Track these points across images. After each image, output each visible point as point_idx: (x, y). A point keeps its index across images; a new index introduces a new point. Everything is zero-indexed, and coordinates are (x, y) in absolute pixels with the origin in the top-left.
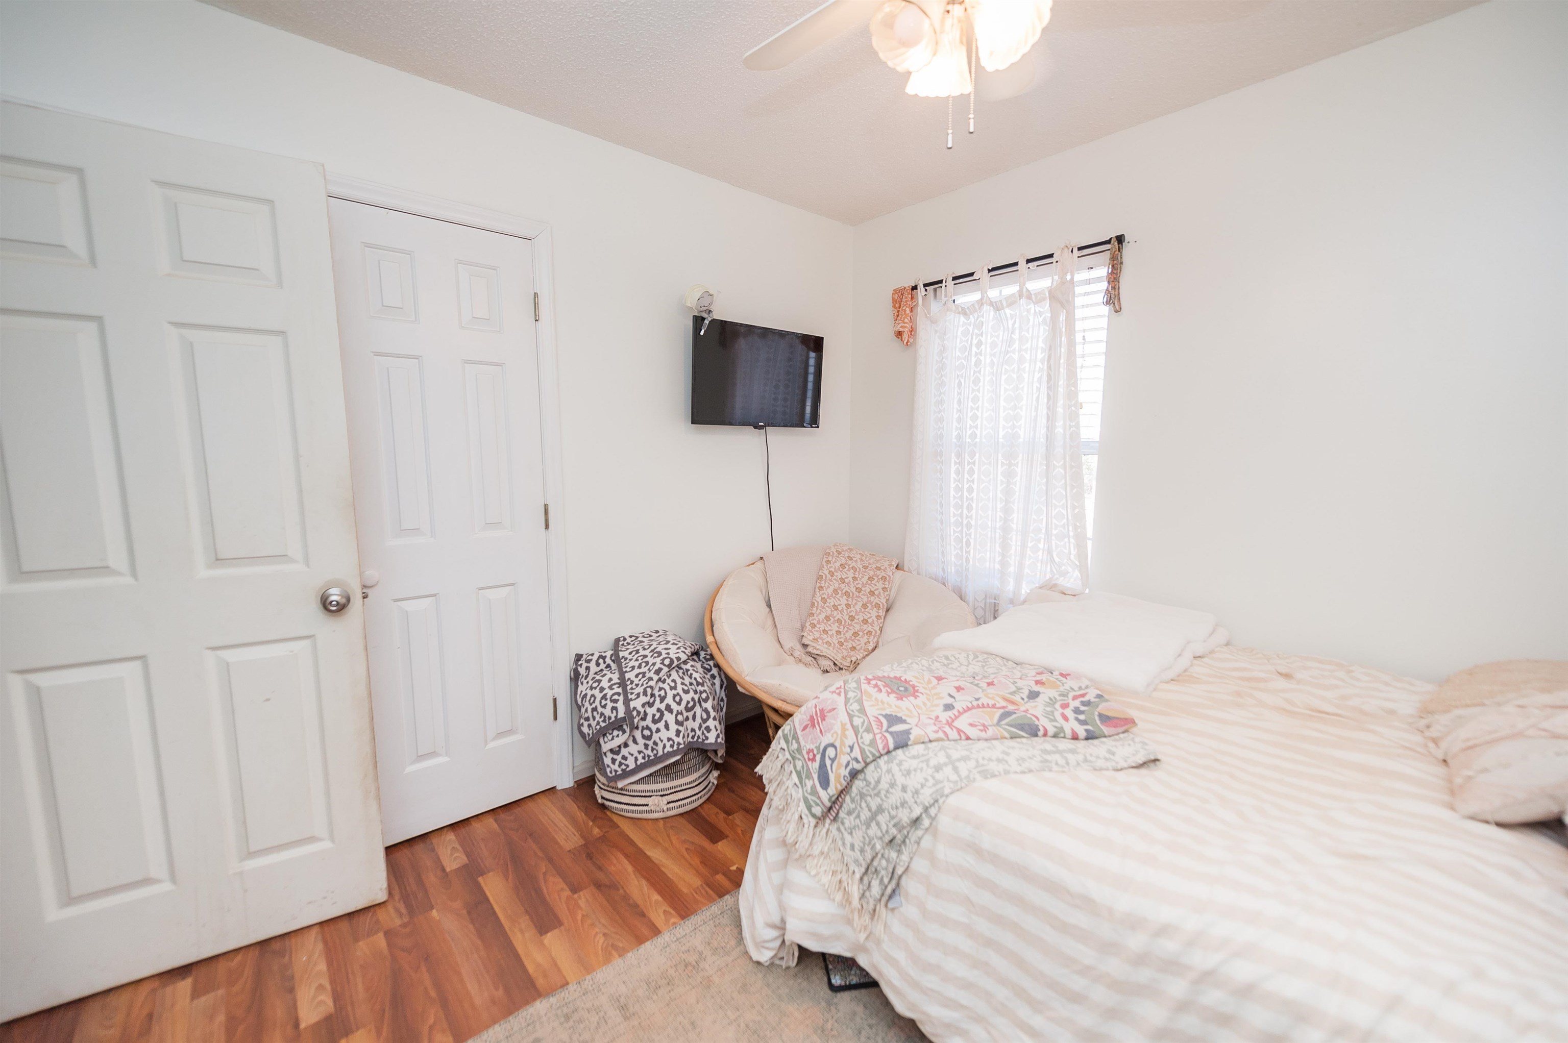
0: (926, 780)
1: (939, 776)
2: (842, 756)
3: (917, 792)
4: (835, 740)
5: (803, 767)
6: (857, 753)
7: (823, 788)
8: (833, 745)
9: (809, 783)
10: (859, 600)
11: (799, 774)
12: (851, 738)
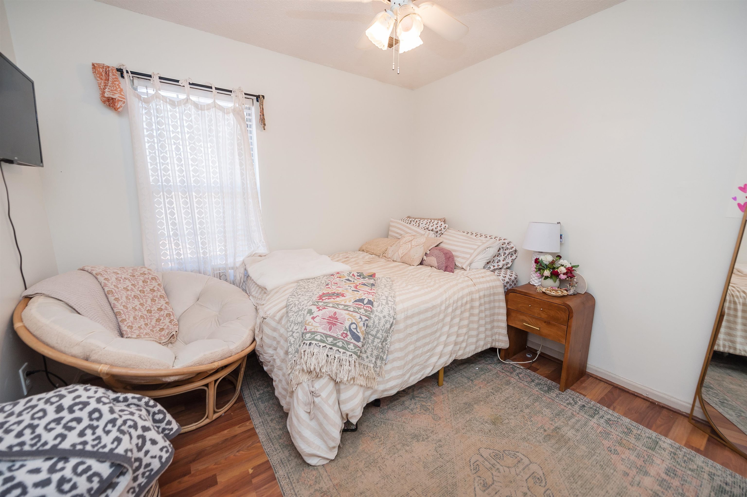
0: (389, 309)
1: (390, 305)
2: (359, 324)
3: (389, 314)
4: (352, 321)
5: (343, 343)
6: (364, 318)
7: (358, 342)
8: (352, 323)
9: (351, 346)
11: (343, 348)
12: (358, 316)
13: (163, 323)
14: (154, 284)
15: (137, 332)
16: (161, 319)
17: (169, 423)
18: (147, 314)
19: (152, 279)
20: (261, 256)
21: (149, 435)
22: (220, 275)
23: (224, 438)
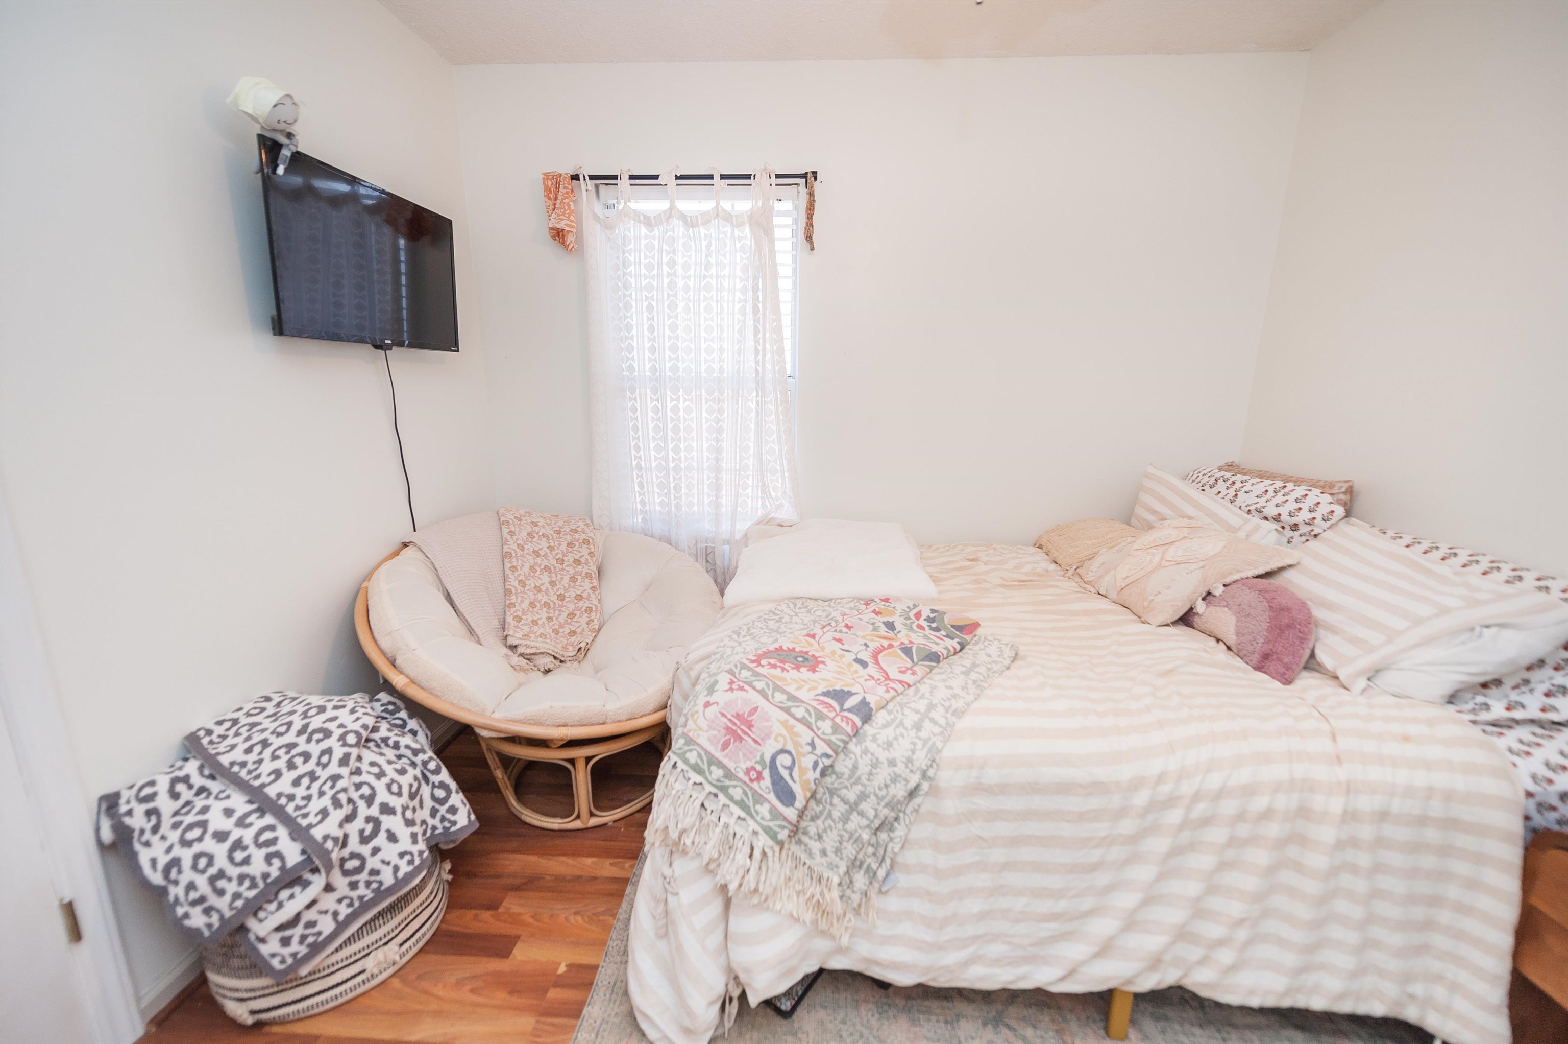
0: (914, 744)
1: (924, 734)
2: (803, 759)
3: (910, 760)
4: (785, 745)
5: (745, 793)
6: (822, 748)
7: (787, 806)
8: (783, 751)
9: (764, 810)
10: (564, 573)
11: (741, 804)
12: (806, 735)
13: (577, 622)
14: (585, 551)
15: (526, 629)
16: (575, 615)
17: (453, 810)
18: (557, 602)
19: (583, 542)
20: (782, 526)
21: (387, 822)
22: (706, 551)
23: (578, 873)
